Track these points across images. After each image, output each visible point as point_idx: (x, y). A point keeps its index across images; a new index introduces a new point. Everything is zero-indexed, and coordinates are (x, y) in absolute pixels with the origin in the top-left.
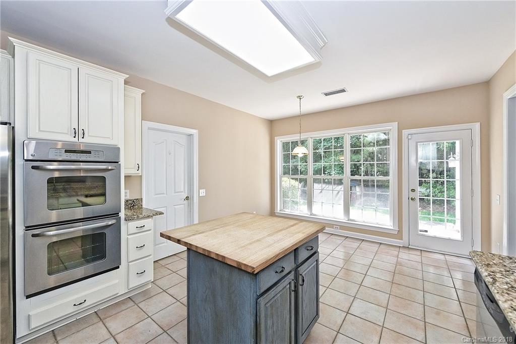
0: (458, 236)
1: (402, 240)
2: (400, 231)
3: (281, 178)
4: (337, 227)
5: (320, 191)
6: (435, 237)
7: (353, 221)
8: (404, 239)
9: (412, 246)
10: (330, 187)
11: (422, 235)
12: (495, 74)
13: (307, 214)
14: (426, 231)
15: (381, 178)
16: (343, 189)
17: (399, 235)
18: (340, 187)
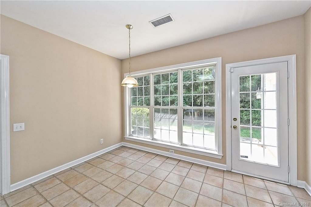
0: (275, 162)
1: (226, 164)
2: (224, 157)
3: (130, 108)
4: (172, 150)
5: (160, 119)
6: (254, 163)
7: (186, 145)
8: (227, 164)
9: (234, 170)
10: (168, 116)
11: (243, 160)
12: (305, 13)
13: (150, 139)
14: (247, 157)
15: (208, 108)
16: (177, 118)
17: (223, 160)
18: (175, 116)
